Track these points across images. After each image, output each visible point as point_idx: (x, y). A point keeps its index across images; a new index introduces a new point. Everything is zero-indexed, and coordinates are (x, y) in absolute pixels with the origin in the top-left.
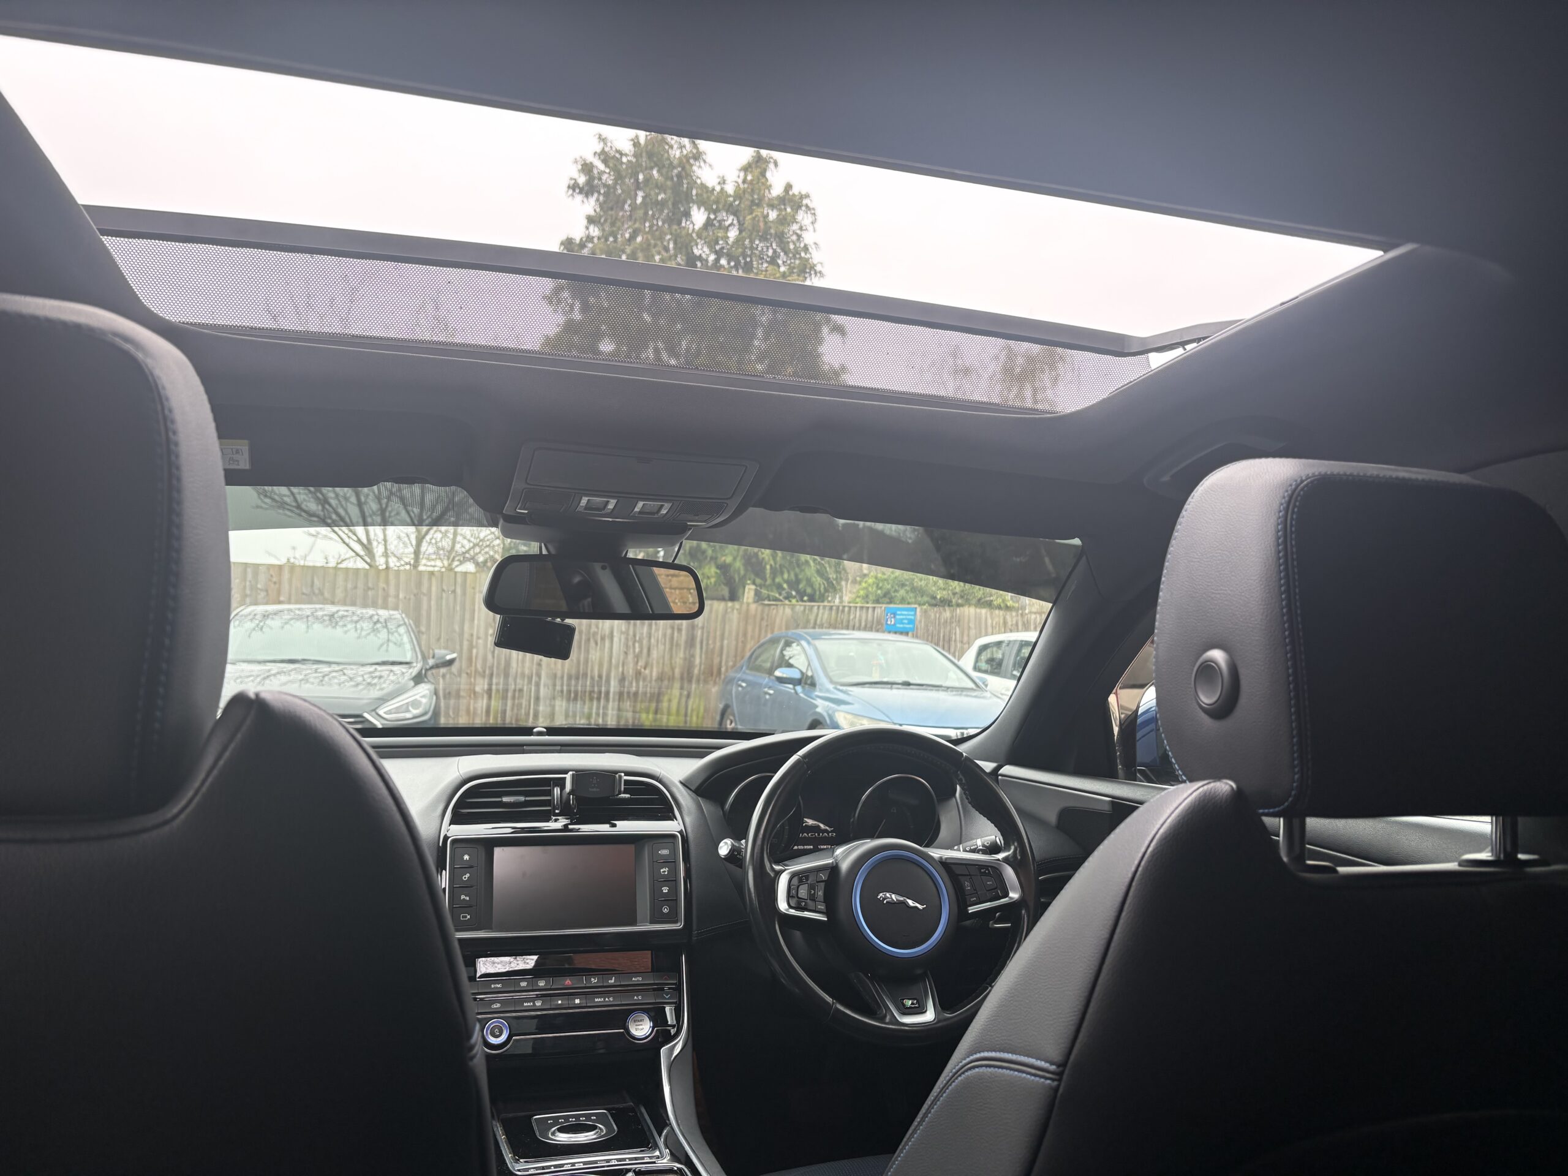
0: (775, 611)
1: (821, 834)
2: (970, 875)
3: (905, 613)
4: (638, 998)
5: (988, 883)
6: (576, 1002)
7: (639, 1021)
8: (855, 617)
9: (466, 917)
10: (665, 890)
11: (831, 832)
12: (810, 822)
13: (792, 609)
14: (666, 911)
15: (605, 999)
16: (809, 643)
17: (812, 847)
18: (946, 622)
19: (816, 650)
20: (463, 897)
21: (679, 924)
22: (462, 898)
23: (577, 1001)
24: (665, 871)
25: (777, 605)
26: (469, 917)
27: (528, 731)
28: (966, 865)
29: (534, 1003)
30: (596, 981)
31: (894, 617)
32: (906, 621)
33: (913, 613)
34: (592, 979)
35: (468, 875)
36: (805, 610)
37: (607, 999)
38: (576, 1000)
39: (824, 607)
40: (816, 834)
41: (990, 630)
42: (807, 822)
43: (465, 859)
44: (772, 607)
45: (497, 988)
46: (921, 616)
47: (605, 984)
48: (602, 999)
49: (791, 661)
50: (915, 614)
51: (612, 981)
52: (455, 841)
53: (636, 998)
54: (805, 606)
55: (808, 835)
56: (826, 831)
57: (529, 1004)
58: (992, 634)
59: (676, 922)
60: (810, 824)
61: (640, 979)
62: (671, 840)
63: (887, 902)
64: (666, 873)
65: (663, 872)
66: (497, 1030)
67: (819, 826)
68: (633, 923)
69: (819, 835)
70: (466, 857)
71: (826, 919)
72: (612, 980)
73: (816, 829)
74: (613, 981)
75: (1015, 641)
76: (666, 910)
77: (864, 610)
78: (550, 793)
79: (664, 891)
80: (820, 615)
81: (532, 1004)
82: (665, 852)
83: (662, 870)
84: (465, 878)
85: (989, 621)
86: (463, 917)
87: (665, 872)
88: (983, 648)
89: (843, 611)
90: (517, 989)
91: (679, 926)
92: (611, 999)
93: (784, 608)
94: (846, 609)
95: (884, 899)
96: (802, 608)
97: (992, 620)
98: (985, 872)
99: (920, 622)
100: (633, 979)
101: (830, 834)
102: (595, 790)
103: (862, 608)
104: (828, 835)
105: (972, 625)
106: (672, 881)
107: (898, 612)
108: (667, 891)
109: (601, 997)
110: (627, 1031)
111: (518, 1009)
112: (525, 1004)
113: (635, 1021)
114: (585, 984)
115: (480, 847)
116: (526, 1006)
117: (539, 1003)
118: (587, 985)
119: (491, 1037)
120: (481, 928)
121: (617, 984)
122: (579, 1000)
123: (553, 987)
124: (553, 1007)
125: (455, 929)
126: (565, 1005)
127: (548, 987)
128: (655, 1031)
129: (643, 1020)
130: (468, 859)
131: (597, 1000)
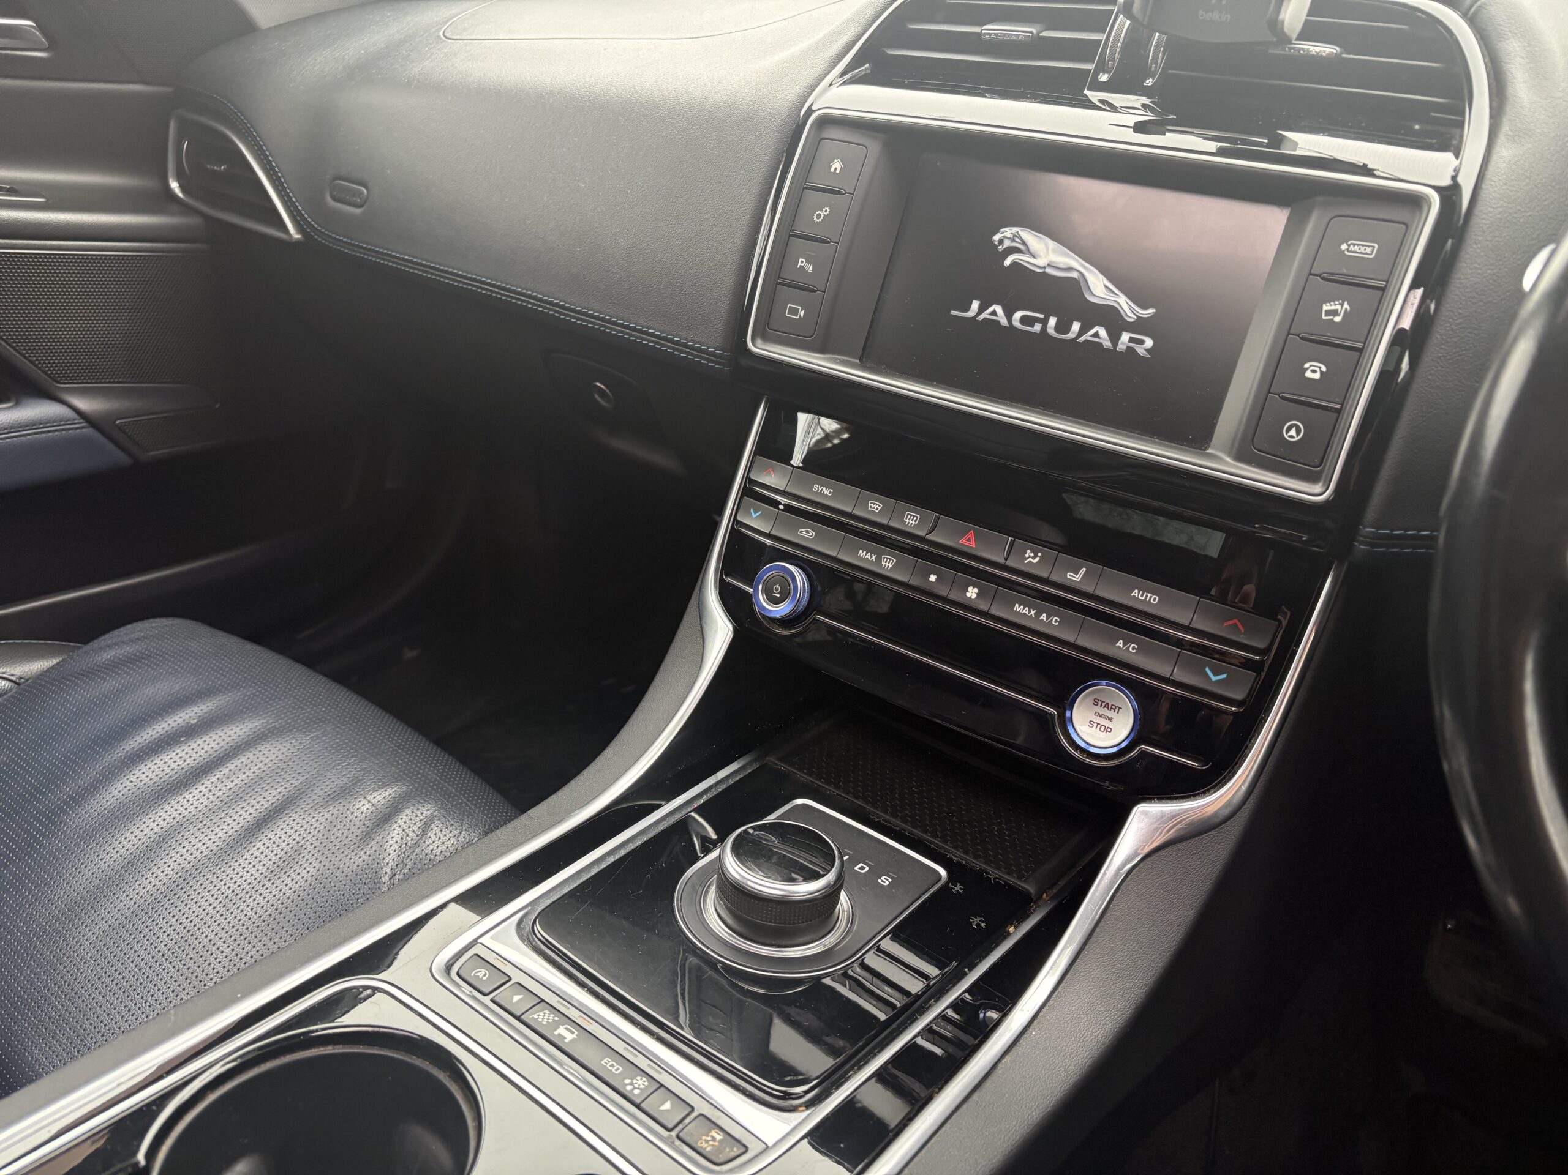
4: (1125, 649)
6: (969, 595)
7: (1107, 706)
9: (796, 311)
10: (1314, 371)
14: (1292, 434)
15: (1038, 615)
21: (1317, 488)
22: (799, 264)
23: (972, 593)
24: (1336, 310)
26: (802, 313)
29: (879, 559)
30: (1035, 561)
34: (1029, 553)
35: (824, 212)
37: (1044, 617)
38: (970, 589)
43: (833, 170)
45: (820, 494)
47: (1055, 578)
48: (1033, 613)
51: (1075, 577)
52: (824, 121)
53: (1120, 643)
57: (868, 556)
59: (1311, 477)
61: (1154, 599)
64: (1337, 319)
65: (1328, 313)
66: (778, 586)
70: (836, 167)
72: (1075, 571)
74: (1077, 578)
76: (1293, 432)
79: (1308, 374)
81: (876, 557)
82: (1363, 249)
83: (1326, 307)
84: (819, 216)
86: (789, 311)
87: (1335, 313)
90: (857, 512)
91: (1315, 493)
92: (1055, 621)
100: (1135, 593)
106: (1349, 348)
108: (1317, 376)
109: (1031, 606)
110: (1062, 715)
111: (842, 557)
112: (861, 553)
113: (1096, 702)
114: (1006, 560)
115: (874, 148)
116: (862, 559)
117: (887, 564)
118: (1010, 563)
119: (762, 598)
120: (822, 348)
121: (1089, 589)
122: (976, 590)
123: (931, 537)
124: (915, 582)
125: (764, 333)
126: (943, 591)
127: (922, 533)
128: (1143, 753)
129: (1115, 708)
130: (838, 171)
131: (1018, 608)
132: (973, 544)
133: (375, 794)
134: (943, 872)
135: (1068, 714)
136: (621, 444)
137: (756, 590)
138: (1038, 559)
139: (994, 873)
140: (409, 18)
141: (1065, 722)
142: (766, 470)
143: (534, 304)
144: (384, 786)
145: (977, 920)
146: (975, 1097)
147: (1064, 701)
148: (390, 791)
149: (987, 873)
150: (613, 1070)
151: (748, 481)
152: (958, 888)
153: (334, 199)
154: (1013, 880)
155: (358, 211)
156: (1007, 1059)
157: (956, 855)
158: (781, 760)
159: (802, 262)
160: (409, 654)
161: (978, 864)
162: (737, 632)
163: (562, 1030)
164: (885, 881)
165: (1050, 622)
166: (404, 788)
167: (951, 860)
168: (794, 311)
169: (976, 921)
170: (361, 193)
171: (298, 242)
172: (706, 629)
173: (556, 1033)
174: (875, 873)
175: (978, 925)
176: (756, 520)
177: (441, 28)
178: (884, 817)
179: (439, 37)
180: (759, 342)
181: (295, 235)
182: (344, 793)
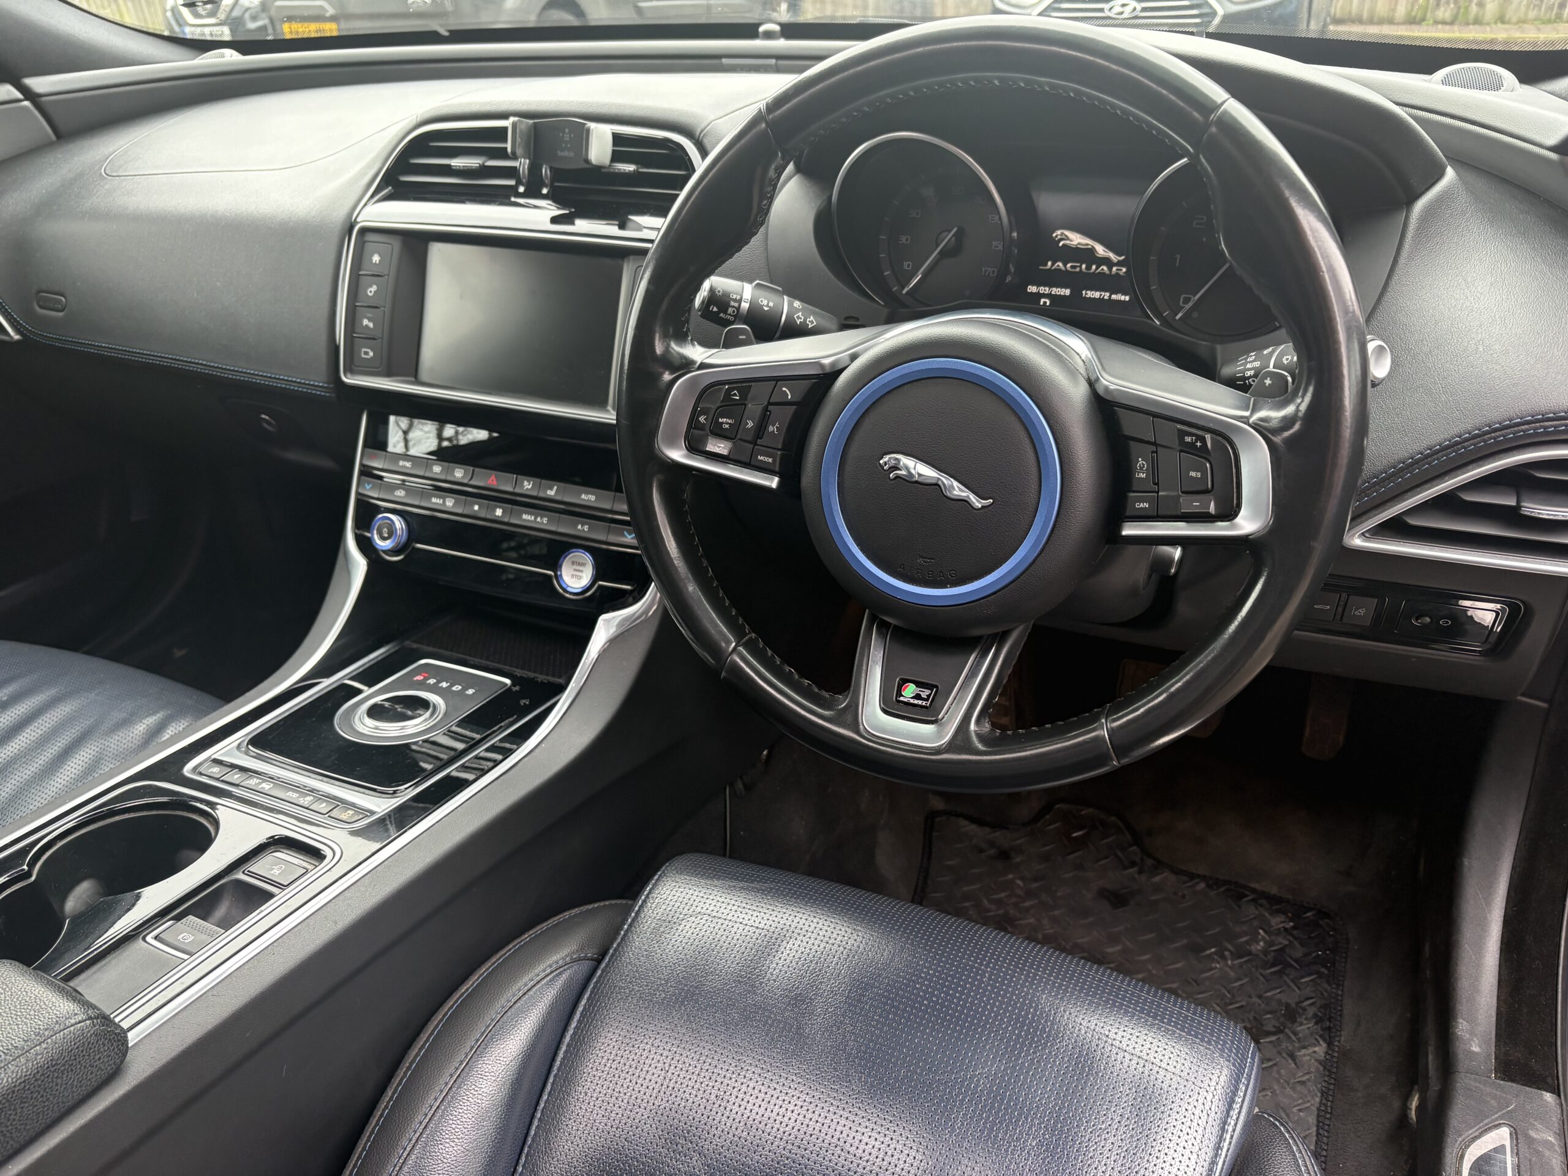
1: (1094, 267)
2: (1155, 442)
4: (583, 528)
5: (1193, 474)
6: (497, 514)
7: (578, 564)
9: (368, 353)
11: (1119, 263)
12: (1076, 239)
15: (535, 519)
17: (1067, 292)
23: (499, 512)
26: (371, 354)
27: (749, 31)
28: (1155, 415)
29: (444, 502)
34: (526, 483)
35: (374, 288)
37: (539, 519)
38: (497, 510)
40: (1084, 266)
42: (1068, 239)
43: (374, 262)
45: (404, 467)
47: (541, 495)
48: (533, 518)
51: (551, 493)
52: (364, 231)
53: (579, 527)
55: (1065, 265)
56: (1107, 261)
57: (437, 500)
60: (1075, 243)
61: (592, 498)
63: (900, 477)
66: (386, 530)
67: (1092, 251)
69: (1089, 268)
70: (376, 259)
71: (775, 486)
72: (551, 489)
73: (1087, 255)
74: (553, 493)
81: (441, 501)
86: (362, 353)
90: (428, 475)
92: (545, 520)
95: (893, 468)
98: (1194, 445)
100: (582, 496)
101: (1114, 269)
102: (566, 154)
104: (1110, 269)
109: (531, 514)
110: (556, 576)
111: (423, 504)
112: (434, 500)
113: (573, 563)
114: (514, 488)
115: (396, 243)
116: (434, 503)
117: (450, 503)
118: (517, 490)
119: (376, 537)
120: (389, 374)
121: (559, 498)
122: (501, 510)
123: (473, 482)
124: (466, 512)
125: (350, 370)
126: (483, 515)
127: (466, 481)
128: (600, 587)
129: (583, 565)
130: (377, 262)
131: (525, 517)
132: (495, 482)
133: (148, 719)
134: (508, 681)
135: (559, 573)
136: (293, 455)
137: (373, 534)
138: (531, 486)
139: (541, 678)
140: (76, 159)
141: (558, 578)
142: (373, 457)
143: (201, 369)
144: (154, 713)
145: (524, 701)
146: (502, 778)
147: (556, 566)
148: (158, 715)
149: (537, 678)
150: (294, 796)
151: (361, 465)
152: (517, 688)
153: (41, 307)
154: (552, 679)
155: (61, 314)
156: (526, 759)
157: (519, 672)
158: (415, 642)
159: (365, 322)
160: (178, 653)
161: (531, 675)
162: (369, 565)
163: (264, 785)
164: (470, 692)
165: (543, 521)
166: (169, 712)
167: (516, 676)
168: (366, 353)
169: (522, 702)
170: (61, 300)
171: (18, 341)
172: (350, 566)
173: (260, 787)
174: (465, 689)
175: (525, 704)
176: (371, 491)
177: (102, 166)
178: (477, 661)
179: (101, 174)
180: (349, 375)
181: (17, 337)
182: (126, 723)
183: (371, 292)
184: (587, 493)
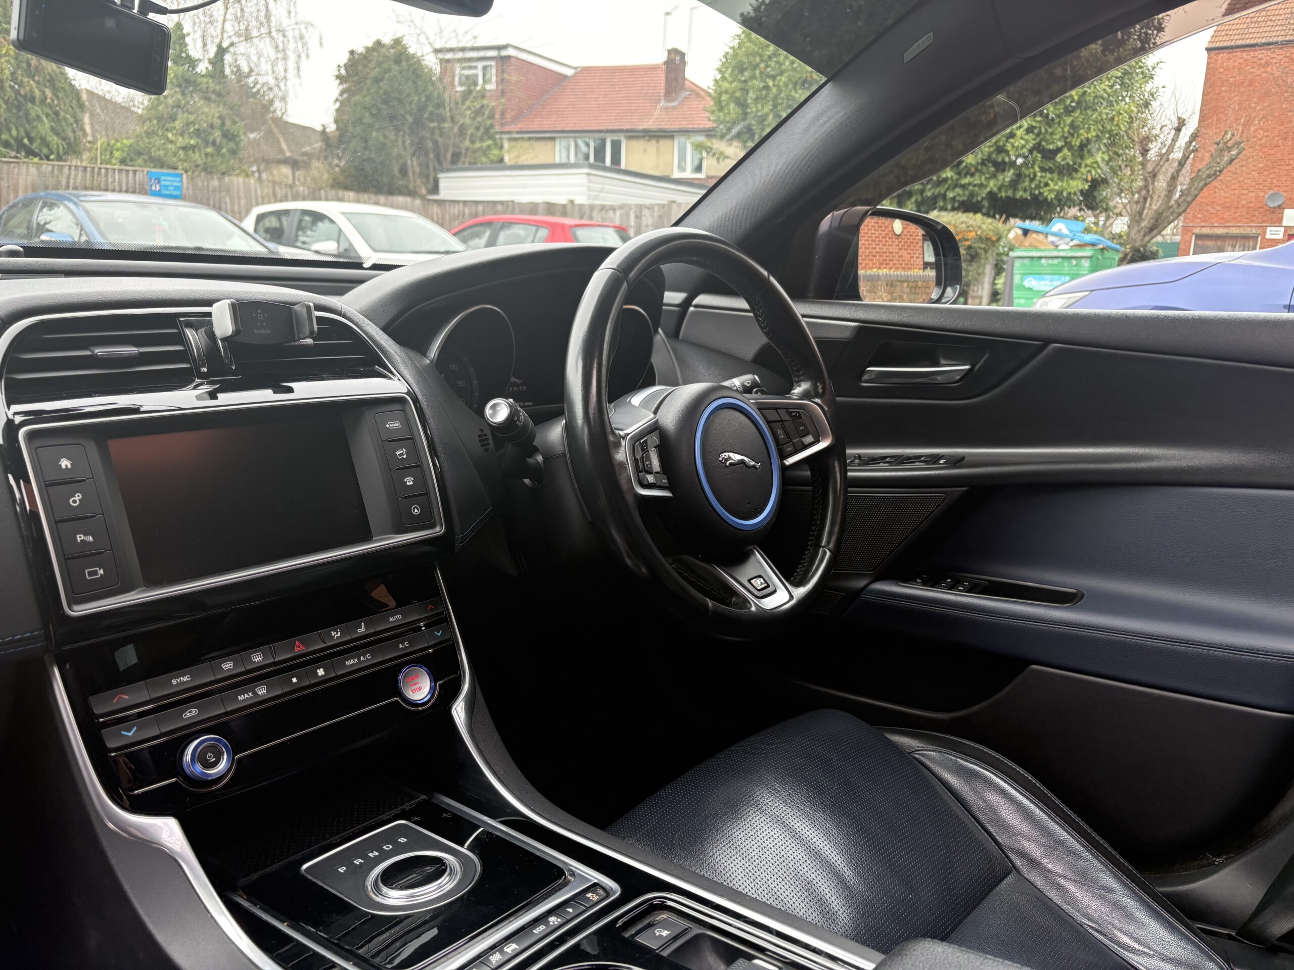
0: (16, 170)
2: (782, 421)
3: (169, 178)
4: (403, 646)
5: (801, 428)
6: (320, 674)
7: (414, 678)
8: (114, 181)
9: (96, 573)
10: (409, 481)
13: (38, 169)
14: (416, 512)
15: (359, 659)
16: (75, 204)
18: (214, 191)
19: (87, 212)
20: (80, 538)
21: (438, 529)
22: (79, 540)
23: (321, 672)
24: (402, 452)
25: (18, 163)
26: (101, 572)
29: (255, 693)
30: (339, 635)
31: (159, 182)
32: (172, 188)
33: (178, 179)
34: (333, 633)
35: (78, 497)
36: (53, 169)
37: (362, 658)
38: (319, 671)
39: (77, 167)
41: (260, 200)
43: (64, 467)
44: (13, 165)
45: (181, 683)
46: (188, 183)
47: (354, 636)
48: (356, 660)
49: (48, 226)
50: (181, 181)
51: (362, 630)
53: (401, 646)
54: (53, 166)
57: (246, 696)
58: (263, 203)
59: (433, 526)
61: (399, 617)
62: (397, 407)
63: (730, 464)
64: (405, 456)
65: (400, 455)
66: (210, 754)
68: (367, 537)
70: (65, 463)
71: (670, 495)
72: (361, 627)
75: (296, 210)
76: (416, 511)
77: (124, 173)
78: (180, 339)
79: (408, 484)
80: (72, 176)
81: (250, 694)
82: (395, 425)
83: (397, 453)
85: (259, 192)
86: (90, 574)
87: (401, 454)
88: (260, 218)
89: (99, 173)
90: (219, 676)
91: (439, 530)
92: (368, 656)
93: (27, 166)
94: (103, 171)
95: (726, 460)
96: (50, 168)
97: (262, 189)
98: (796, 415)
99: (188, 189)
100: (391, 619)
102: (263, 331)
103: (120, 170)
105: (242, 195)
106: (416, 467)
107: (163, 178)
108: (411, 483)
109: (353, 658)
110: (401, 697)
111: (229, 709)
112: (241, 698)
113: (407, 680)
114: (324, 644)
116: (244, 700)
117: (262, 691)
118: (328, 644)
119: (201, 769)
121: (372, 631)
122: (322, 670)
123: (276, 660)
124: (286, 690)
125: (75, 600)
126: (305, 683)
127: (269, 661)
128: (439, 686)
129: (418, 676)
130: (69, 466)
131: (348, 663)
132: (302, 647)
134: (399, 822)
135: (402, 694)
138: (339, 633)
139: (405, 807)
141: (404, 699)
147: (397, 690)
152: (416, 819)
165: (366, 658)
167: (388, 819)
168: (93, 573)
180: (76, 608)
183: (74, 502)
184: (393, 616)
